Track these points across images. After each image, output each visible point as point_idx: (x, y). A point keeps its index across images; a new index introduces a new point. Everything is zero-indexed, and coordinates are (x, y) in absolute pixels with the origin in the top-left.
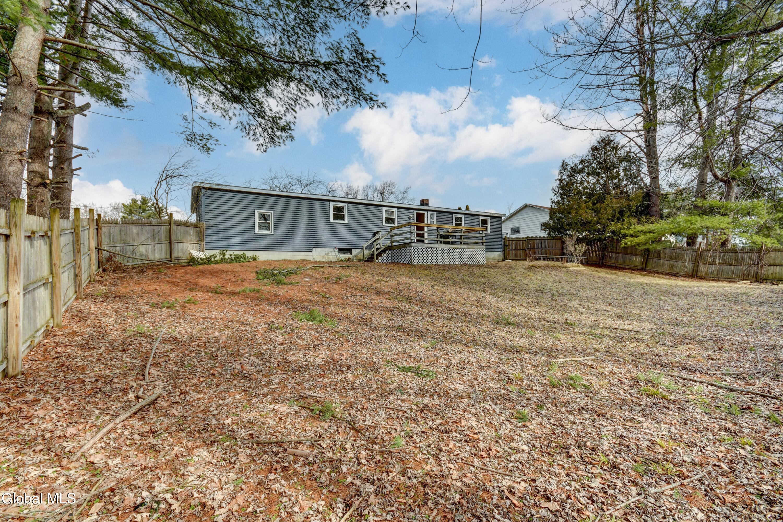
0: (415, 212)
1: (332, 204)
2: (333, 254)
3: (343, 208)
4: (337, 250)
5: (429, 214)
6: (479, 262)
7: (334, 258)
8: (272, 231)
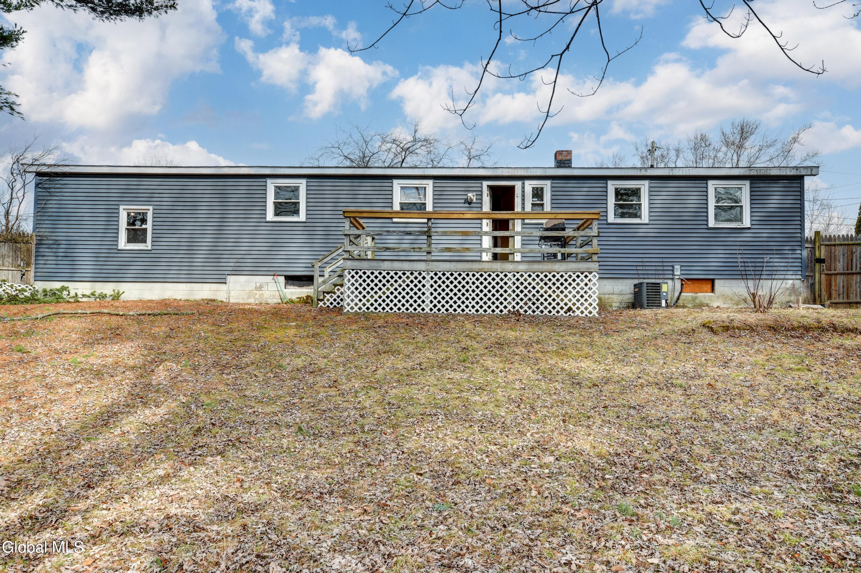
0: (486, 184)
1: (272, 184)
2: (272, 287)
3: (296, 189)
4: (282, 280)
5: (529, 185)
6: (570, 309)
7: (274, 297)
8: (148, 245)
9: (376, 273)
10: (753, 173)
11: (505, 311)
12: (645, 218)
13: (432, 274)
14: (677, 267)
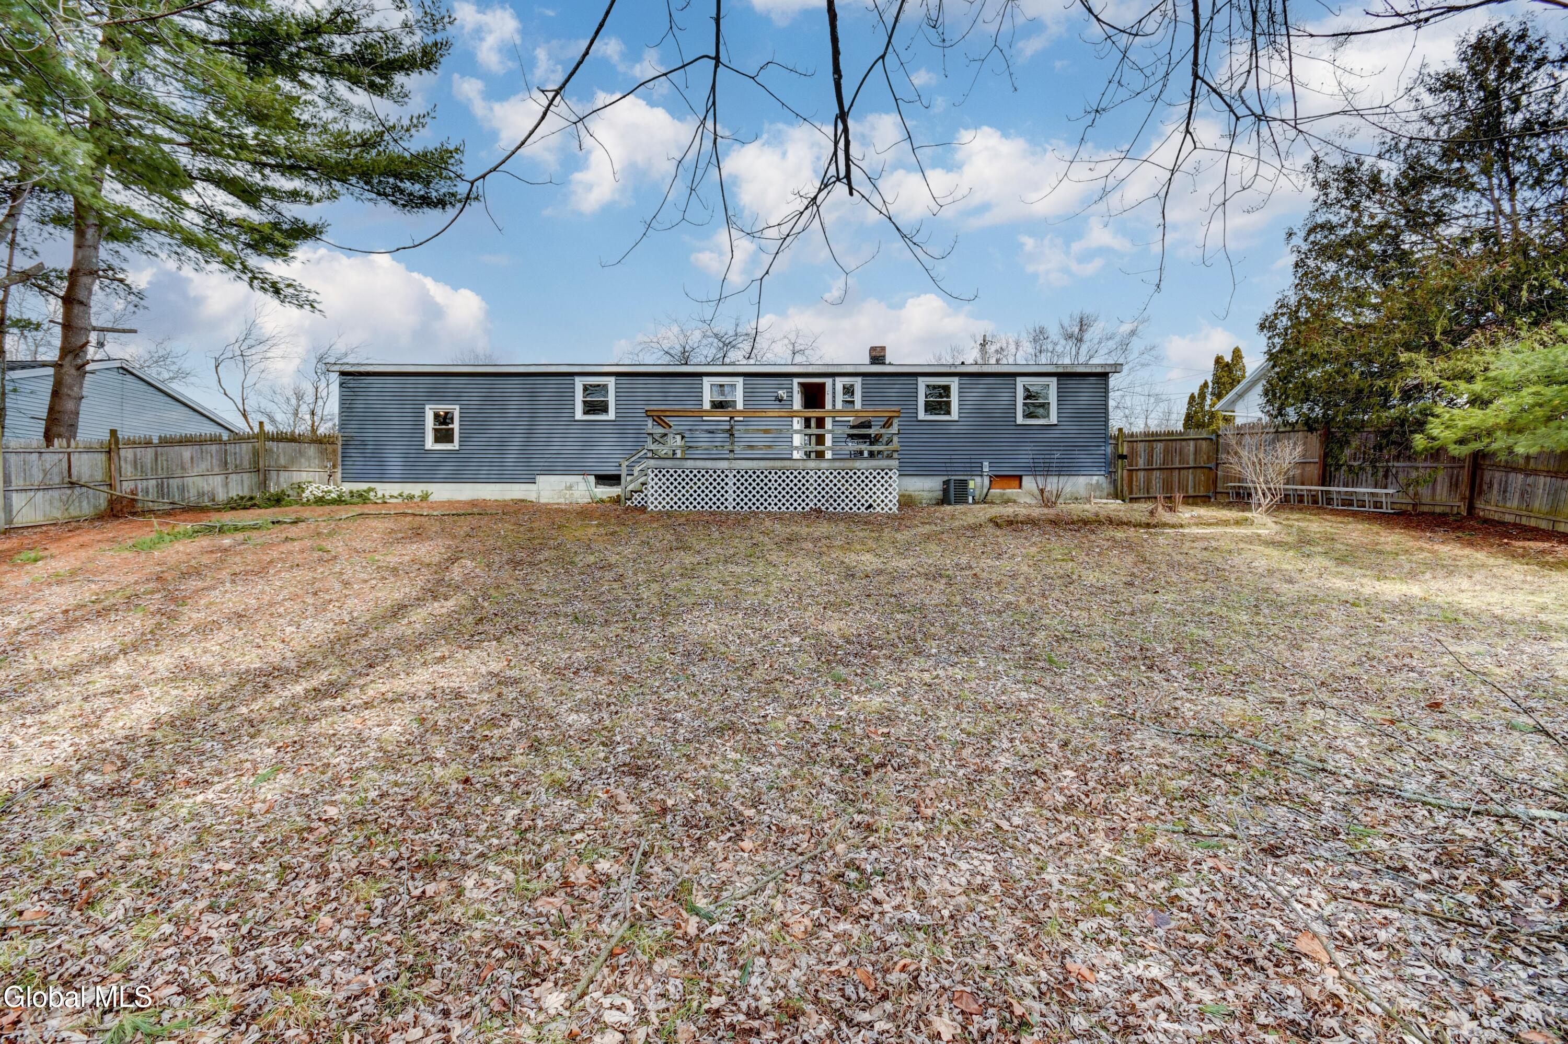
0: (796, 381)
1: (579, 383)
2: (582, 486)
3: (605, 386)
4: (592, 479)
5: (840, 382)
6: (870, 506)
7: (584, 497)
8: (456, 445)
9: (679, 472)
10: (1060, 370)
11: (807, 508)
12: (955, 415)
13: (735, 472)
14: (986, 464)
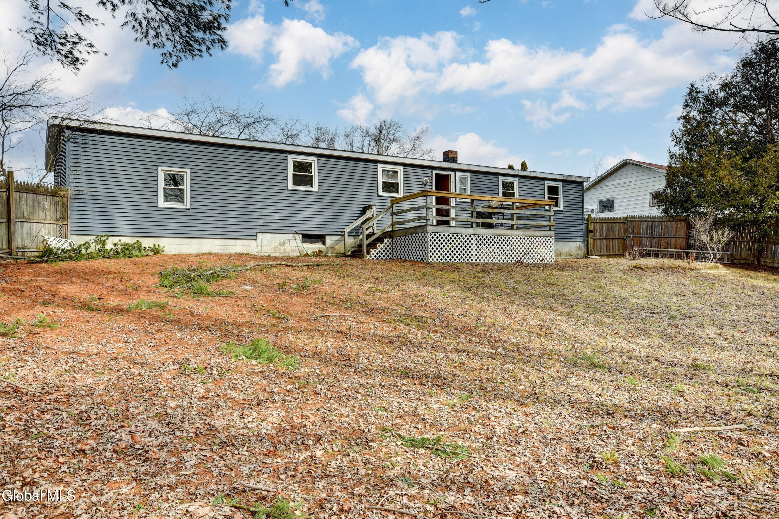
0: (435, 172)
1: (291, 159)
2: (293, 243)
3: (310, 165)
4: (299, 238)
5: (458, 175)
7: (294, 251)
8: (187, 204)
10: (565, 178)
11: (513, 261)
